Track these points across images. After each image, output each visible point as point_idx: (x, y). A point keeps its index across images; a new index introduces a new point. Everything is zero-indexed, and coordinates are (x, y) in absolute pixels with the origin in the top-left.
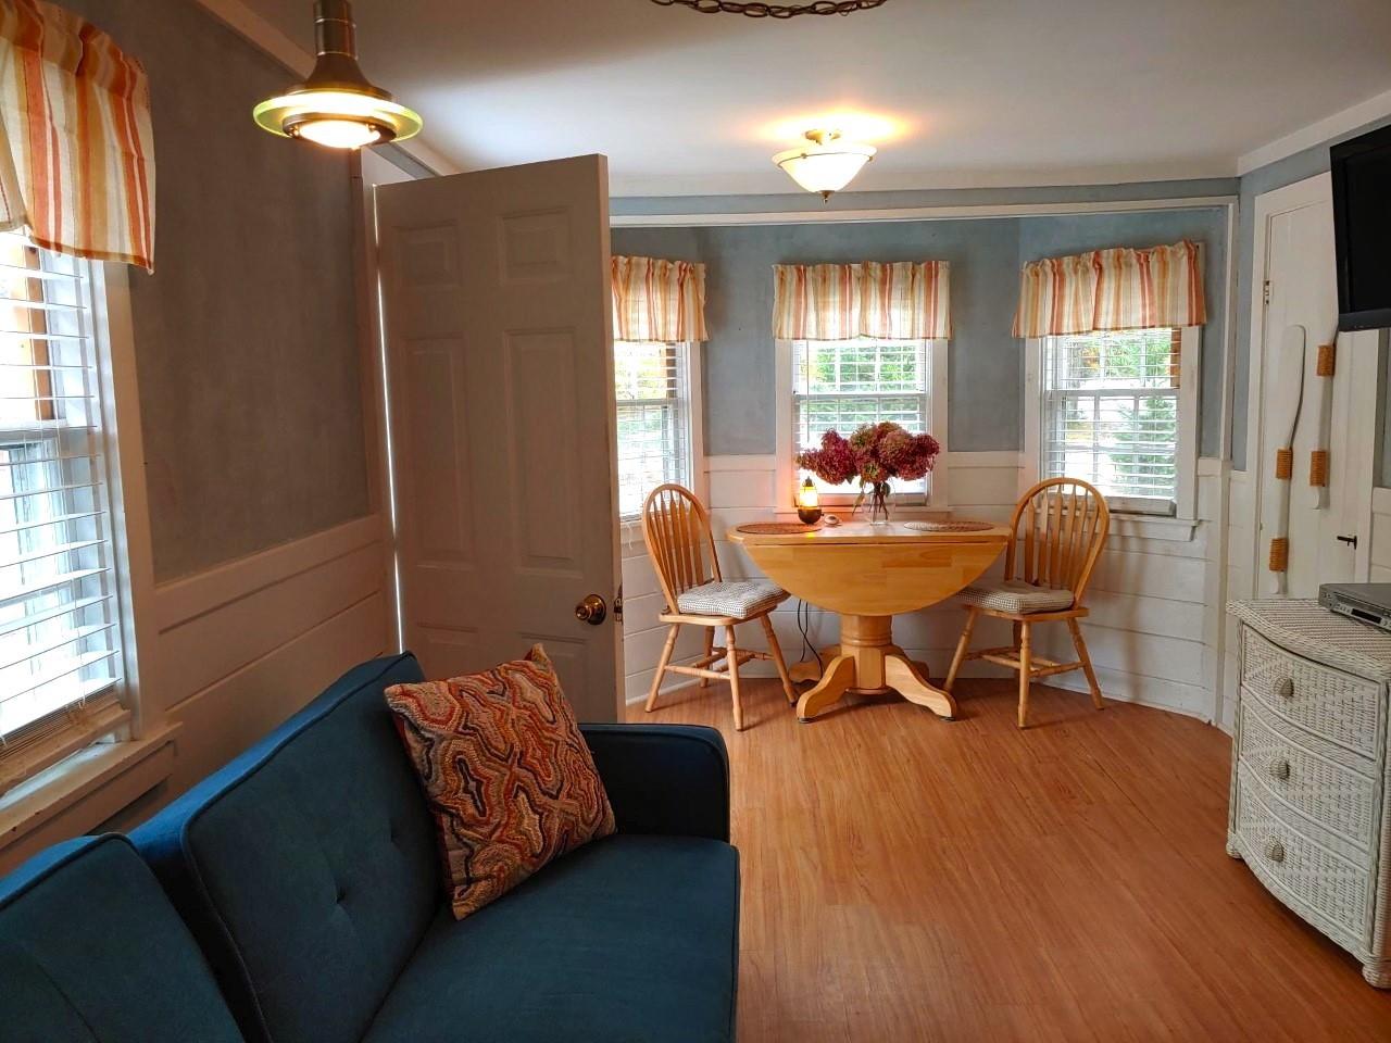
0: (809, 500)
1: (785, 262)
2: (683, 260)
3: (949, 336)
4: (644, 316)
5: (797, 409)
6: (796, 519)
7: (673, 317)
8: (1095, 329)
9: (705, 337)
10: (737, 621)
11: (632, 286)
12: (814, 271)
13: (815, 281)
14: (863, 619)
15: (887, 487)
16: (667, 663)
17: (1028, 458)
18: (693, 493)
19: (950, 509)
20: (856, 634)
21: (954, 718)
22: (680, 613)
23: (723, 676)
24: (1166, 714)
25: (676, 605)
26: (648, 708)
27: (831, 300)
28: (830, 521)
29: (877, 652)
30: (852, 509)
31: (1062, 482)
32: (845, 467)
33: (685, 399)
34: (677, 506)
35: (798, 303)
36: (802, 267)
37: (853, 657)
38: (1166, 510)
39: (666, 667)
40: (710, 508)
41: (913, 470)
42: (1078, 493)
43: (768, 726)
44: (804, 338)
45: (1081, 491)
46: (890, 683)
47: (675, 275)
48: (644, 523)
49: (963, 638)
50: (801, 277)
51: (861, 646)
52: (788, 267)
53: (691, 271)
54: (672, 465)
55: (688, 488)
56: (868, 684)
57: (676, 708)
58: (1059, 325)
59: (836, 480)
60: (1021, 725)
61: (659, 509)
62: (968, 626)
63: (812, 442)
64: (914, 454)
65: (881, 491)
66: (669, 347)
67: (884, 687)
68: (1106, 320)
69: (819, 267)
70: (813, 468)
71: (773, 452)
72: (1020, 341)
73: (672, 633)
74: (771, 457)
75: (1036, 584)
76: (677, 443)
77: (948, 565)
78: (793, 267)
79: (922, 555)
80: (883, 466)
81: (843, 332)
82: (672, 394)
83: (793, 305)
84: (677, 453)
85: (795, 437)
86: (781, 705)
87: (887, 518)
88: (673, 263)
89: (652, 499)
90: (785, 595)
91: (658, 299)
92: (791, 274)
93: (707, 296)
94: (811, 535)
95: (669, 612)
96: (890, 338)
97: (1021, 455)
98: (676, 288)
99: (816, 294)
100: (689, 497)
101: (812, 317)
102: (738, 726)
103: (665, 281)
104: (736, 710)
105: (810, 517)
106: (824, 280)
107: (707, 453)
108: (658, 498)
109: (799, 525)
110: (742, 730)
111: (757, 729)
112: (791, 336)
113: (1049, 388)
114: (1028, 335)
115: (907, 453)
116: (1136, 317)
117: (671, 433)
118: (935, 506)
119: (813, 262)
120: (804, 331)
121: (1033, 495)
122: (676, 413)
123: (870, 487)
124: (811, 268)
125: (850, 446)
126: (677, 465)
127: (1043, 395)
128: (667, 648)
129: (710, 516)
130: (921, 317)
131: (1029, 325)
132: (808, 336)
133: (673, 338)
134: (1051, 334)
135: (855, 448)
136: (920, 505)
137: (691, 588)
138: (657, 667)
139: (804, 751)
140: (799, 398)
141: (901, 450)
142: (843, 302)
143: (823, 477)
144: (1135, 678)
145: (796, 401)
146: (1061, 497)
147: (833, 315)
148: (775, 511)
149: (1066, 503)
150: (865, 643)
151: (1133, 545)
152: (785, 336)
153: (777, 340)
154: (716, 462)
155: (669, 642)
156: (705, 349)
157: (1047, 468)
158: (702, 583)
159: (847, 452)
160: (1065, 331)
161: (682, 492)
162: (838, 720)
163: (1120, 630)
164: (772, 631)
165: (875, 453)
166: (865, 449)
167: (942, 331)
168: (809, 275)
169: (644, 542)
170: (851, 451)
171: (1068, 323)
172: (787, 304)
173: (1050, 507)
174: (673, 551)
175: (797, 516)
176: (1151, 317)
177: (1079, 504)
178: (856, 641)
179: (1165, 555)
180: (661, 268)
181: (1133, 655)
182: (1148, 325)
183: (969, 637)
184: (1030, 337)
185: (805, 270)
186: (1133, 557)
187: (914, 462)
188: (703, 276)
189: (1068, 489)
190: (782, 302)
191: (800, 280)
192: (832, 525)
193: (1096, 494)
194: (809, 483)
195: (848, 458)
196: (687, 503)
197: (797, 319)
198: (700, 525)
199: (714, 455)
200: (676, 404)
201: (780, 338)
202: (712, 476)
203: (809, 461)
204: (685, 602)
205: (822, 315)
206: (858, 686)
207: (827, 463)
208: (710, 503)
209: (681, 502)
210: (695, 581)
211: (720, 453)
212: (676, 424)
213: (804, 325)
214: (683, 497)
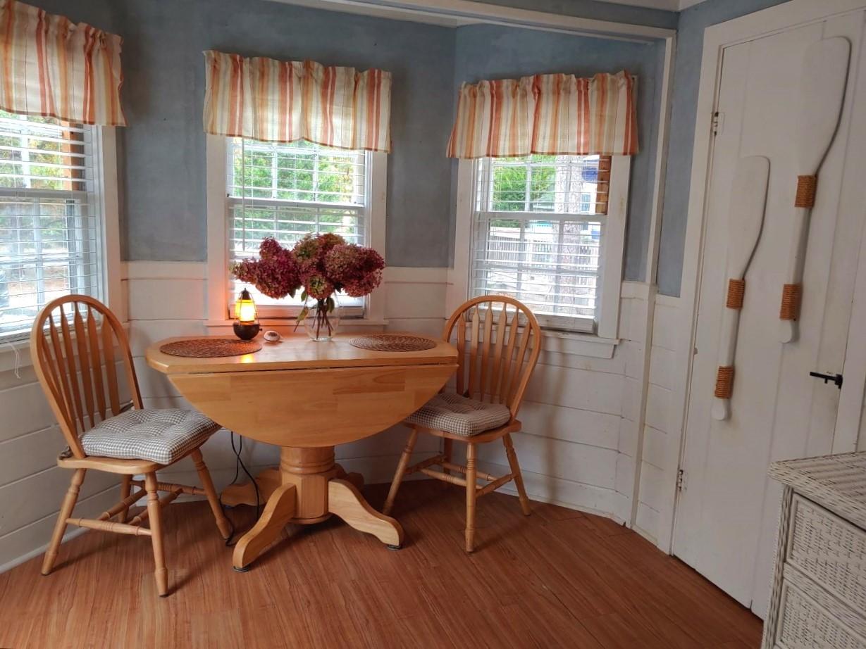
0: (246, 313)
1: (220, 49)
2: (90, 25)
3: (389, 150)
4: (33, 83)
5: (231, 214)
6: (231, 333)
7: (78, 93)
8: (533, 152)
9: (120, 120)
10: (158, 466)
11: (14, 41)
12: (250, 63)
13: (252, 73)
14: (305, 450)
15: (331, 302)
16: (70, 515)
17: (456, 274)
18: (107, 306)
19: (386, 322)
20: (297, 462)
21: (402, 545)
22: (86, 456)
23: (143, 531)
24: (585, 516)
25: (80, 448)
26: (45, 570)
27: (270, 97)
28: (269, 338)
29: (320, 479)
30: (294, 322)
31: (490, 299)
32: (289, 280)
33: (97, 192)
34: (85, 320)
35: (234, 97)
36: (238, 57)
37: (295, 486)
38: (590, 329)
39: (69, 521)
40: (129, 320)
41: (360, 286)
42: (508, 310)
43: (198, 582)
44: (240, 136)
45: (511, 309)
46: (332, 510)
47: (80, 41)
48: (33, 344)
49: (405, 456)
50: (237, 68)
51: (302, 474)
52: (222, 54)
53: (102, 41)
54: (80, 272)
55: (101, 300)
56: (311, 514)
57: (83, 562)
58: (496, 146)
59: (277, 294)
60: (469, 549)
61: (58, 325)
62: (410, 442)
63: (249, 251)
64: (361, 269)
65: (325, 307)
66: (75, 130)
67: (327, 513)
68: (544, 144)
69: (257, 59)
70: (252, 280)
71: (203, 259)
72: (454, 160)
73: (76, 479)
74: (200, 265)
75: (467, 395)
76: (86, 245)
77: (403, 389)
78: (227, 55)
79: (375, 380)
80: (329, 280)
81: (282, 133)
82: (79, 186)
83: (227, 97)
84: (87, 258)
85: (229, 246)
87: (330, 335)
88: (76, 24)
89: (47, 313)
90: (216, 427)
91: (54, 65)
92: (226, 64)
93: (124, 75)
94: (247, 359)
95: (69, 455)
96: (331, 146)
97: (449, 271)
98: (81, 58)
99: (253, 88)
100: (100, 308)
101: (249, 113)
102: (161, 591)
103: (67, 47)
104: (159, 572)
105: (247, 333)
106: (263, 75)
107: (126, 256)
108: (56, 313)
109: (235, 342)
110: (166, 595)
111: (186, 589)
112: (225, 132)
113: (478, 209)
114: (463, 155)
115: (355, 267)
116: (572, 144)
117: (78, 234)
118: (372, 319)
119: (251, 54)
120: (240, 129)
121: (464, 311)
122: (85, 211)
123: (313, 302)
124: (248, 59)
125: (294, 257)
126: (87, 271)
127: (474, 214)
128: (69, 497)
129: (129, 330)
130: (363, 127)
131: (464, 145)
132: (244, 133)
133: (79, 117)
134: (488, 155)
135: (300, 259)
136: (358, 318)
137: (104, 418)
141: (349, 264)
142: (283, 102)
143: (263, 290)
144: (553, 483)
145: (230, 206)
146: (492, 313)
147: (272, 117)
148: (206, 323)
149: (496, 319)
150: (309, 471)
151: (555, 359)
152: (218, 131)
153: (208, 135)
154: (135, 268)
155: (72, 490)
156: (122, 138)
157: (474, 285)
158: (118, 411)
160: (501, 153)
161: (91, 303)
162: (278, 562)
163: (541, 437)
164: (203, 463)
165: (321, 267)
166: (310, 262)
167: (383, 144)
168: (246, 67)
169: (31, 367)
170: (295, 263)
171: (504, 145)
172: (220, 96)
173: (480, 322)
174: (79, 373)
175: (232, 329)
176: (586, 144)
177: (510, 321)
178: (298, 469)
179: (586, 370)
180: (59, 25)
181: (551, 460)
182: (582, 151)
183: (410, 453)
184: (466, 158)
185: (241, 61)
186: (554, 370)
187: (360, 278)
188: (118, 49)
189: (497, 307)
190: (215, 93)
191: (235, 71)
192: (272, 343)
193: (527, 311)
194: (246, 295)
195: (292, 271)
196: (98, 317)
197: (232, 113)
198: (115, 341)
199: (132, 260)
200: (85, 199)
201: (212, 133)
202: (132, 284)
203: (247, 271)
204: (95, 441)
205: (260, 113)
206: (300, 516)
207: (268, 276)
208: (128, 315)
209: (90, 315)
210: (109, 410)
211: (141, 258)
212: (85, 223)
213: (241, 121)
214: (93, 310)
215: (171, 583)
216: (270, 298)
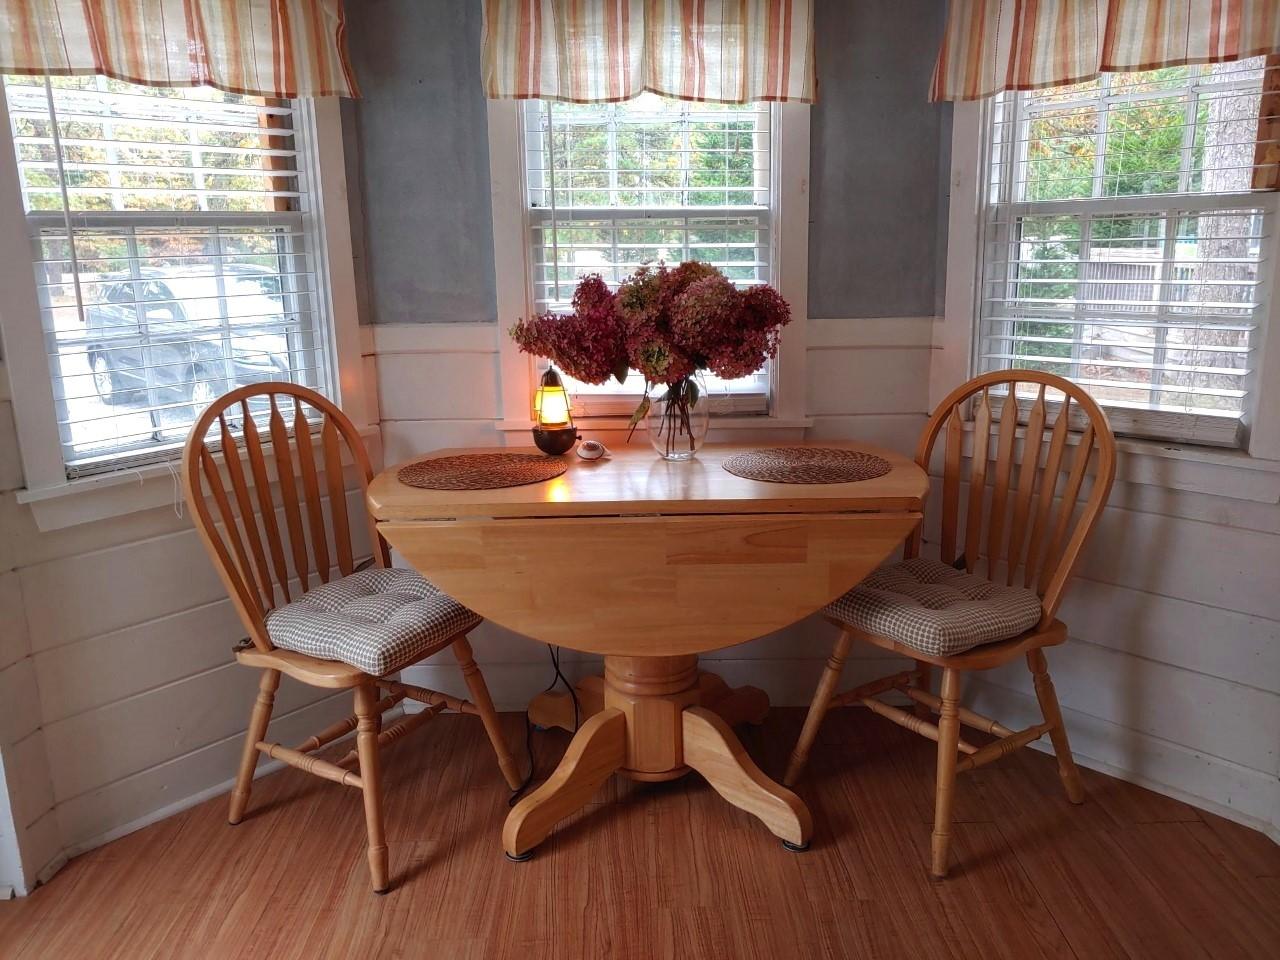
0: (554, 408)
3: (811, 97)
5: (537, 236)
6: (528, 442)
8: (1105, 68)
9: (341, 85)
10: (364, 679)
15: (692, 387)
16: (261, 739)
17: (950, 330)
19: (809, 423)
21: (809, 844)
22: (273, 649)
23: (350, 780)
24: (1205, 820)
25: (263, 634)
26: (232, 817)
27: (588, 21)
29: (667, 708)
30: (629, 425)
31: (1012, 378)
32: (607, 350)
33: (315, 217)
35: (525, 25)
37: (623, 716)
38: (1230, 438)
39: (260, 746)
40: (381, 421)
41: (738, 358)
42: (1048, 397)
43: (442, 871)
44: (536, 96)
45: (1055, 396)
46: (691, 761)
49: (828, 675)
51: (636, 696)
56: (652, 765)
58: (1026, 68)
59: (597, 377)
60: (937, 871)
62: (839, 649)
64: (742, 324)
65: (682, 397)
66: (275, 111)
67: (681, 766)
68: (1132, 48)
70: (549, 356)
71: (492, 319)
72: (944, 108)
73: (265, 683)
74: (488, 329)
75: (961, 564)
76: (304, 301)
77: (801, 558)
79: (747, 540)
80: (679, 350)
81: (613, 86)
82: (288, 205)
83: (514, 29)
84: (306, 322)
85: (532, 290)
87: (692, 448)
89: (217, 414)
95: (249, 645)
96: (701, 100)
97: (937, 325)
100: (318, 403)
101: (551, 55)
105: (555, 444)
107: (370, 313)
108: (233, 412)
110: (385, 891)
112: (511, 91)
113: (994, 199)
114: (960, 94)
115: (727, 322)
116: (1198, 39)
117: (292, 283)
118: (783, 417)
120: (536, 83)
121: (960, 401)
122: (299, 245)
123: (660, 389)
125: (618, 307)
127: (984, 211)
128: (258, 710)
129: (378, 437)
130: (760, 59)
131: (963, 73)
132: (543, 91)
133: (271, 88)
134: (1009, 87)
135: (626, 313)
136: (758, 414)
140: (540, 216)
141: (712, 318)
142: (611, 27)
143: (566, 368)
144: (1137, 741)
145: (535, 223)
146: (1014, 402)
147: (592, 51)
148: (500, 426)
149: (1025, 416)
150: (646, 691)
151: (1151, 500)
152: (501, 92)
153: (489, 100)
154: (390, 337)
155: (261, 699)
157: (985, 348)
158: (348, 569)
159: (611, 321)
160: (1036, 80)
161: (303, 396)
162: (583, 848)
163: (1115, 651)
164: (474, 666)
165: (663, 325)
166: (644, 316)
167: (798, 86)
170: (619, 320)
171: (1044, 63)
172: (501, 27)
173: (993, 421)
175: (531, 434)
176: (1233, 35)
177: (1052, 419)
178: (632, 686)
179: (1220, 524)
181: (1134, 699)
182: (1221, 53)
183: (839, 671)
184: (965, 99)
186: (1148, 520)
187: (738, 342)
189: (1027, 392)
190: (493, 23)
192: (593, 462)
193: (1086, 402)
194: (551, 380)
195: (612, 334)
196: (313, 418)
197: (522, 57)
198: (346, 457)
199: (385, 323)
200: (299, 225)
201: (493, 97)
202: (385, 363)
203: (541, 336)
205: (571, 53)
206: (633, 767)
207: (570, 343)
208: (380, 412)
209: (299, 416)
210: (334, 569)
211: (397, 318)
212: (301, 264)
213: (537, 69)
214: (305, 406)
215: (395, 871)
216: (581, 383)
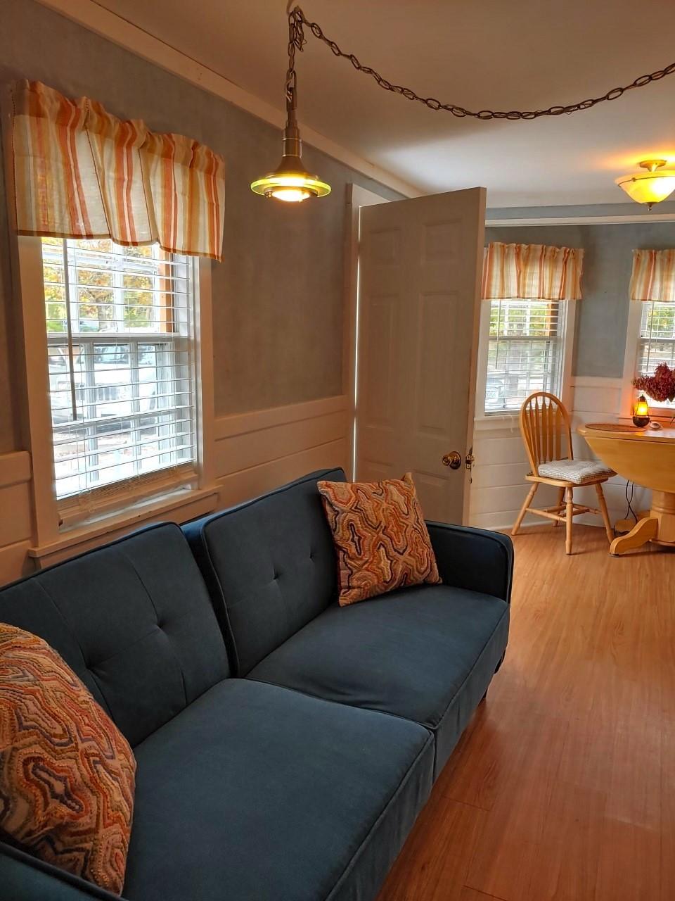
0: (642, 410)
1: (642, 248)
2: (567, 247)
4: (536, 282)
5: (642, 348)
6: (631, 423)
7: (558, 283)
9: (579, 296)
10: (575, 485)
11: (529, 264)
12: (662, 254)
13: (662, 260)
14: (668, 494)
16: (528, 507)
18: (561, 401)
20: (662, 504)
22: (539, 476)
23: (562, 519)
25: (537, 471)
26: (514, 533)
28: (653, 426)
30: (671, 420)
32: (667, 390)
33: (562, 337)
34: (547, 408)
35: (648, 276)
36: (653, 251)
37: (657, 519)
39: (527, 509)
40: (573, 411)
43: (588, 555)
44: (650, 300)
47: (562, 256)
48: (521, 416)
50: (652, 258)
51: (664, 513)
52: (643, 251)
53: (573, 253)
54: (549, 380)
55: (558, 397)
56: (666, 539)
57: (532, 535)
59: (660, 399)
61: (533, 408)
63: (650, 372)
66: (554, 303)
69: (666, 251)
70: (645, 390)
71: (621, 377)
73: (533, 488)
74: (618, 380)
76: (553, 366)
78: (647, 251)
82: (553, 334)
83: (644, 276)
84: (553, 373)
85: (637, 367)
86: (602, 544)
88: (560, 249)
89: (529, 400)
90: (612, 473)
91: (547, 272)
92: (645, 257)
93: (585, 270)
94: (639, 434)
95: (531, 474)
98: (561, 264)
99: (662, 269)
100: (557, 401)
101: (657, 285)
102: (568, 552)
103: (554, 261)
104: (568, 541)
105: (641, 422)
106: (669, 260)
107: (575, 373)
108: (533, 401)
109: (632, 427)
110: (570, 554)
111: (581, 555)
112: (640, 298)
117: (550, 360)
119: (662, 248)
120: (651, 295)
122: (555, 347)
124: (660, 252)
126: (553, 381)
128: (529, 497)
129: (572, 416)
132: (653, 298)
133: (556, 297)
137: (551, 460)
138: (520, 509)
139: (607, 573)
140: (644, 341)
143: (651, 395)
145: (641, 343)
148: (618, 416)
150: (667, 511)
152: (636, 298)
153: (631, 301)
154: (580, 381)
155: (531, 493)
156: (580, 306)
158: (558, 459)
159: (670, 380)
161: (552, 398)
162: (639, 558)
164: (602, 495)
168: (658, 257)
169: (519, 429)
172: (639, 276)
174: (541, 437)
175: (632, 419)
178: (661, 509)
180: (551, 251)
185: (655, 254)
188: (581, 256)
190: (636, 275)
191: (651, 260)
192: (655, 429)
194: (643, 399)
196: (555, 406)
197: (646, 287)
198: (563, 421)
199: (579, 375)
200: (556, 341)
201: (633, 299)
202: (577, 390)
203: (641, 383)
204: (545, 469)
205: (665, 283)
206: (658, 539)
207: (654, 387)
208: (573, 407)
209: (551, 404)
210: (554, 457)
211: (583, 374)
212: (554, 354)
213: (651, 291)
214: (553, 402)
215: (572, 552)
216: (655, 401)
